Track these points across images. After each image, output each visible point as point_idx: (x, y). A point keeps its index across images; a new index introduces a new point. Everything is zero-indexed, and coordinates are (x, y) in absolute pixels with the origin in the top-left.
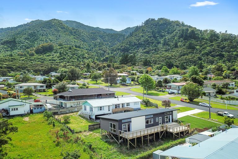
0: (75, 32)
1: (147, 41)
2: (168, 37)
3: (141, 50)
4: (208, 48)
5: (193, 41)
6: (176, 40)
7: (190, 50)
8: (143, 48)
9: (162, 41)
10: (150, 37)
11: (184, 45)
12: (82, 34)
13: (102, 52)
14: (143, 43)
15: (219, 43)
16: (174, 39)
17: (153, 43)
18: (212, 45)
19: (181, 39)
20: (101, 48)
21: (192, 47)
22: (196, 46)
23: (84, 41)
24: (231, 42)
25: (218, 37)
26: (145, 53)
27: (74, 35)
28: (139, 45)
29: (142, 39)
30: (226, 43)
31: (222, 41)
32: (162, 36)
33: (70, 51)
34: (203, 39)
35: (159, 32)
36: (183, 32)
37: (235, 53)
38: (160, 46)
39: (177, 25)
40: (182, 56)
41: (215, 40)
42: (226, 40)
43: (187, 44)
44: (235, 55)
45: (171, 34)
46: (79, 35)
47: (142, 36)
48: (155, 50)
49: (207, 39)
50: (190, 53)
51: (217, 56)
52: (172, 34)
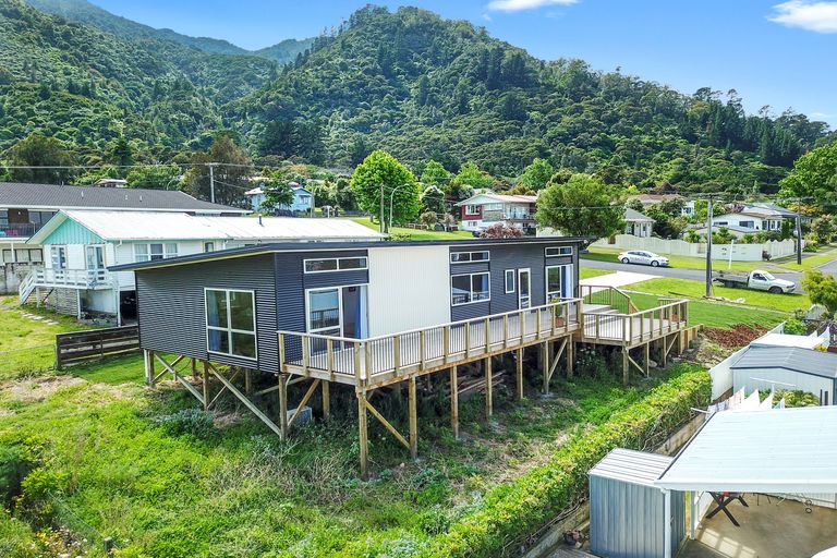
0: (66, 36)
1: (363, 85)
2: (434, 75)
3: (338, 116)
4: (566, 118)
5: (520, 94)
6: (463, 88)
7: (509, 124)
8: (347, 111)
9: (413, 88)
10: (373, 72)
11: (490, 106)
12: (97, 46)
13: (186, 117)
14: (346, 91)
15: (599, 103)
16: (456, 83)
17: (382, 94)
18: (579, 110)
19: (480, 84)
20: (181, 103)
21: (515, 114)
22: (530, 110)
23: (110, 73)
24: (635, 104)
25: (595, 86)
26: (354, 127)
27: (65, 48)
28: (334, 100)
29: (342, 76)
30: (619, 106)
31: (608, 99)
32: (414, 73)
33: (43, 103)
34: (550, 87)
35: (404, 57)
36: (485, 61)
37: (646, 139)
38: (408, 106)
39: (466, 36)
40: (483, 141)
41: (587, 93)
42: (619, 95)
43: (501, 102)
44: (648, 144)
45: (445, 65)
46: (84, 49)
47: (344, 67)
48: (391, 120)
49: (561, 90)
50: (509, 132)
51: (595, 145)
52: (449, 67)
